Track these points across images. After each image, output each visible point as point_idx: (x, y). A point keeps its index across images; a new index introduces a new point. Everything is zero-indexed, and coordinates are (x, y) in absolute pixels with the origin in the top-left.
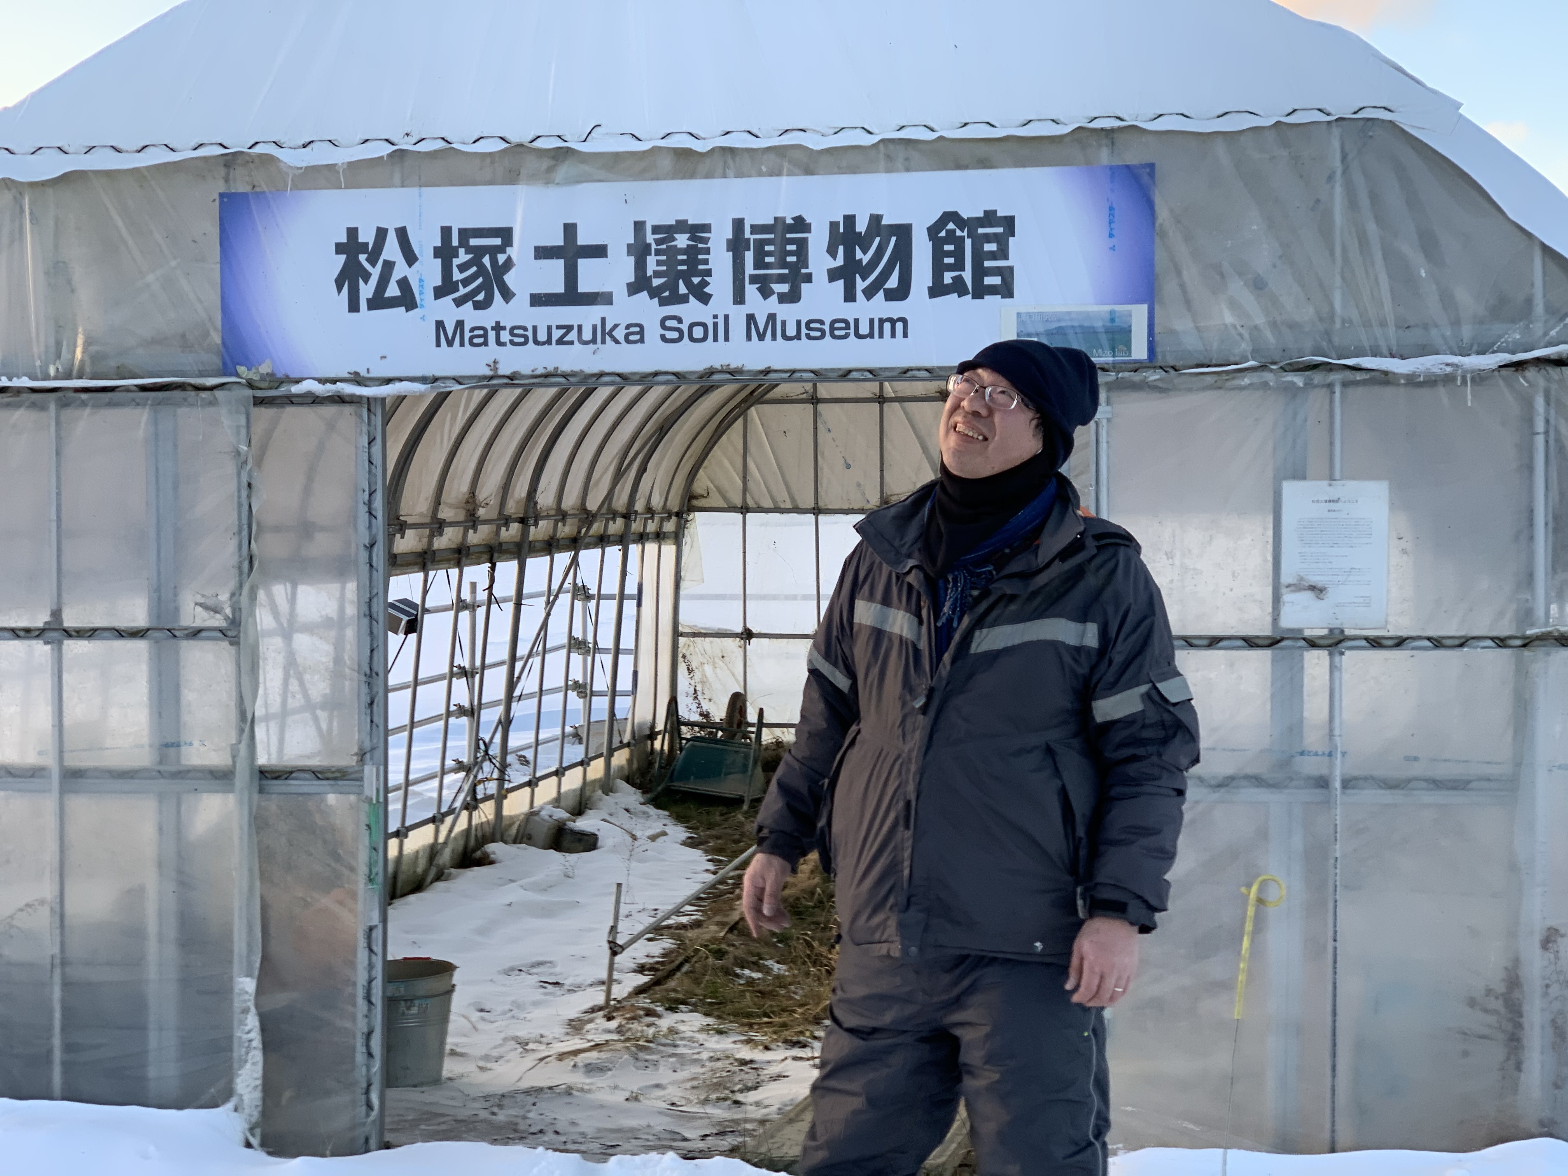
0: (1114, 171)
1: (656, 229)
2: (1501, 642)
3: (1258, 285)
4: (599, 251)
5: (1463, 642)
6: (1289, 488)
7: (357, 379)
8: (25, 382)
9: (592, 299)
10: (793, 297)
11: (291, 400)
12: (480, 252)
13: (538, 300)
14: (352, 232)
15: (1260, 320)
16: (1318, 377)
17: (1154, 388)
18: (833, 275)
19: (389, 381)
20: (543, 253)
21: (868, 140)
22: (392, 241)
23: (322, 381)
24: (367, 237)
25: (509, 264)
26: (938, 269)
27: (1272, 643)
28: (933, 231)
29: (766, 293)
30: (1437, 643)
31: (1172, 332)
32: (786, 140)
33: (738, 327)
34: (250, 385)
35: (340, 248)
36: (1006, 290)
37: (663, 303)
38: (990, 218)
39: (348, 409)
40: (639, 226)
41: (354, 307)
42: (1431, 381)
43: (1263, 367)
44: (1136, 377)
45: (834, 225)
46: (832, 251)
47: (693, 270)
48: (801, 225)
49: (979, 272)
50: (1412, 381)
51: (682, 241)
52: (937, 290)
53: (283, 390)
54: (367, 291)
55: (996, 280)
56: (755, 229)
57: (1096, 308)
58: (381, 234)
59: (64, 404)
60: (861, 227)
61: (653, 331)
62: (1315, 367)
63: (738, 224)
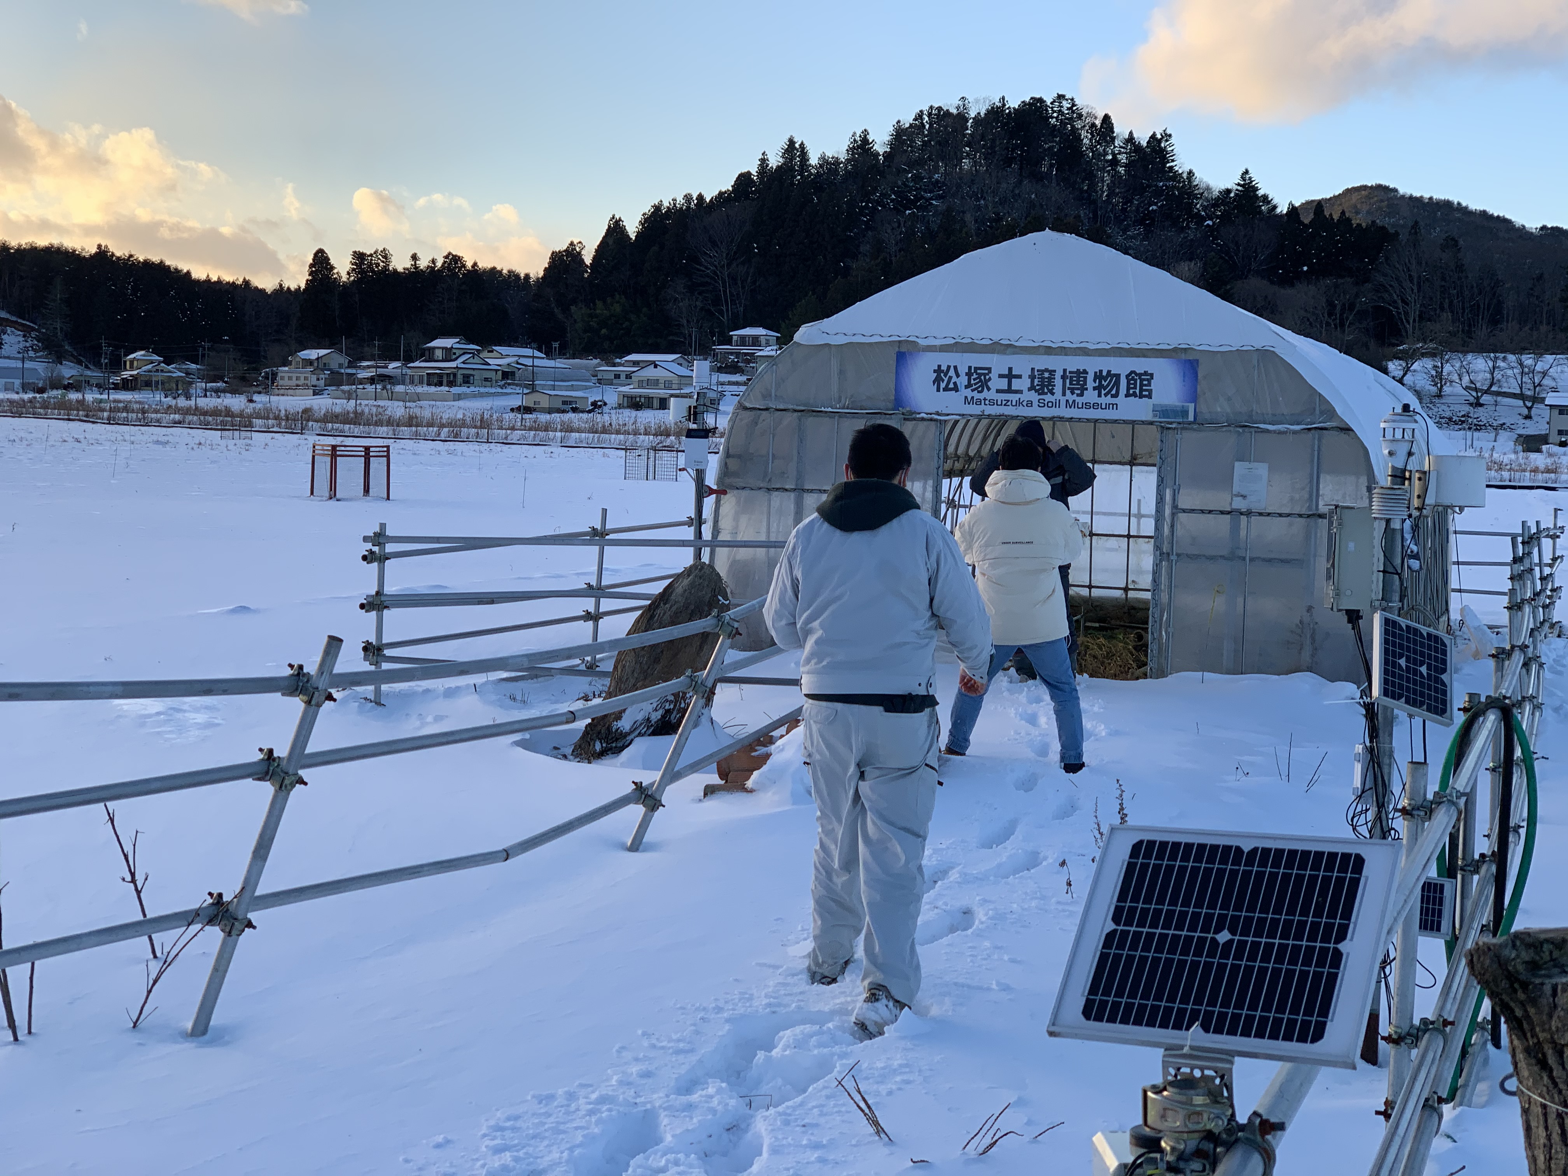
0: (1186, 361)
1: (1038, 371)
2: (1300, 516)
3: (1229, 399)
4: (1019, 377)
5: (1288, 515)
6: (1237, 464)
7: (938, 414)
8: (830, 409)
9: (1016, 392)
10: (1081, 395)
11: (915, 419)
12: (980, 375)
13: (998, 391)
14: (939, 366)
15: (1228, 410)
16: (1247, 429)
17: (1195, 430)
18: (1095, 388)
19: (948, 415)
20: (1001, 376)
21: (1108, 347)
22: (952, 369)
23: (927, 414)
24: (944, 368)
25: (990, 379)
26: (1128, 389)
27: (1229, 513)
28: (1127, 376)
29: (1073, 393)
30: (1280, 515)
31: (1201, 412)
32: (1082, 345)
33: (1063, 403)
34: (903, 414)
35: (935, 371)
36: (1150, 396)
37: (1039, 394)
38: (1146, 373)
39: (933, 423)
40: (1033, 369)
41: (938, 390)
42: (1280, 433)
43: (1229, 426)
44: (1190, 426)
45: (1096, 373)
46: (1095, 381)
47: (1050, 385)
48: (1085, 372)
49: (1141, 390)
50: (1275, 432)
51: (1046, 375)
52: (1127, 395)
53: (914, 416)
54: (943, 385)
55: (1147, 393)
56: (1070, 372)
57: (1177, 404)
58: (949, 367)
59: (840, 417)
60: (1104, 374)
61: (1035, 403)
62: (1246, 426)
63: (1065, 370)
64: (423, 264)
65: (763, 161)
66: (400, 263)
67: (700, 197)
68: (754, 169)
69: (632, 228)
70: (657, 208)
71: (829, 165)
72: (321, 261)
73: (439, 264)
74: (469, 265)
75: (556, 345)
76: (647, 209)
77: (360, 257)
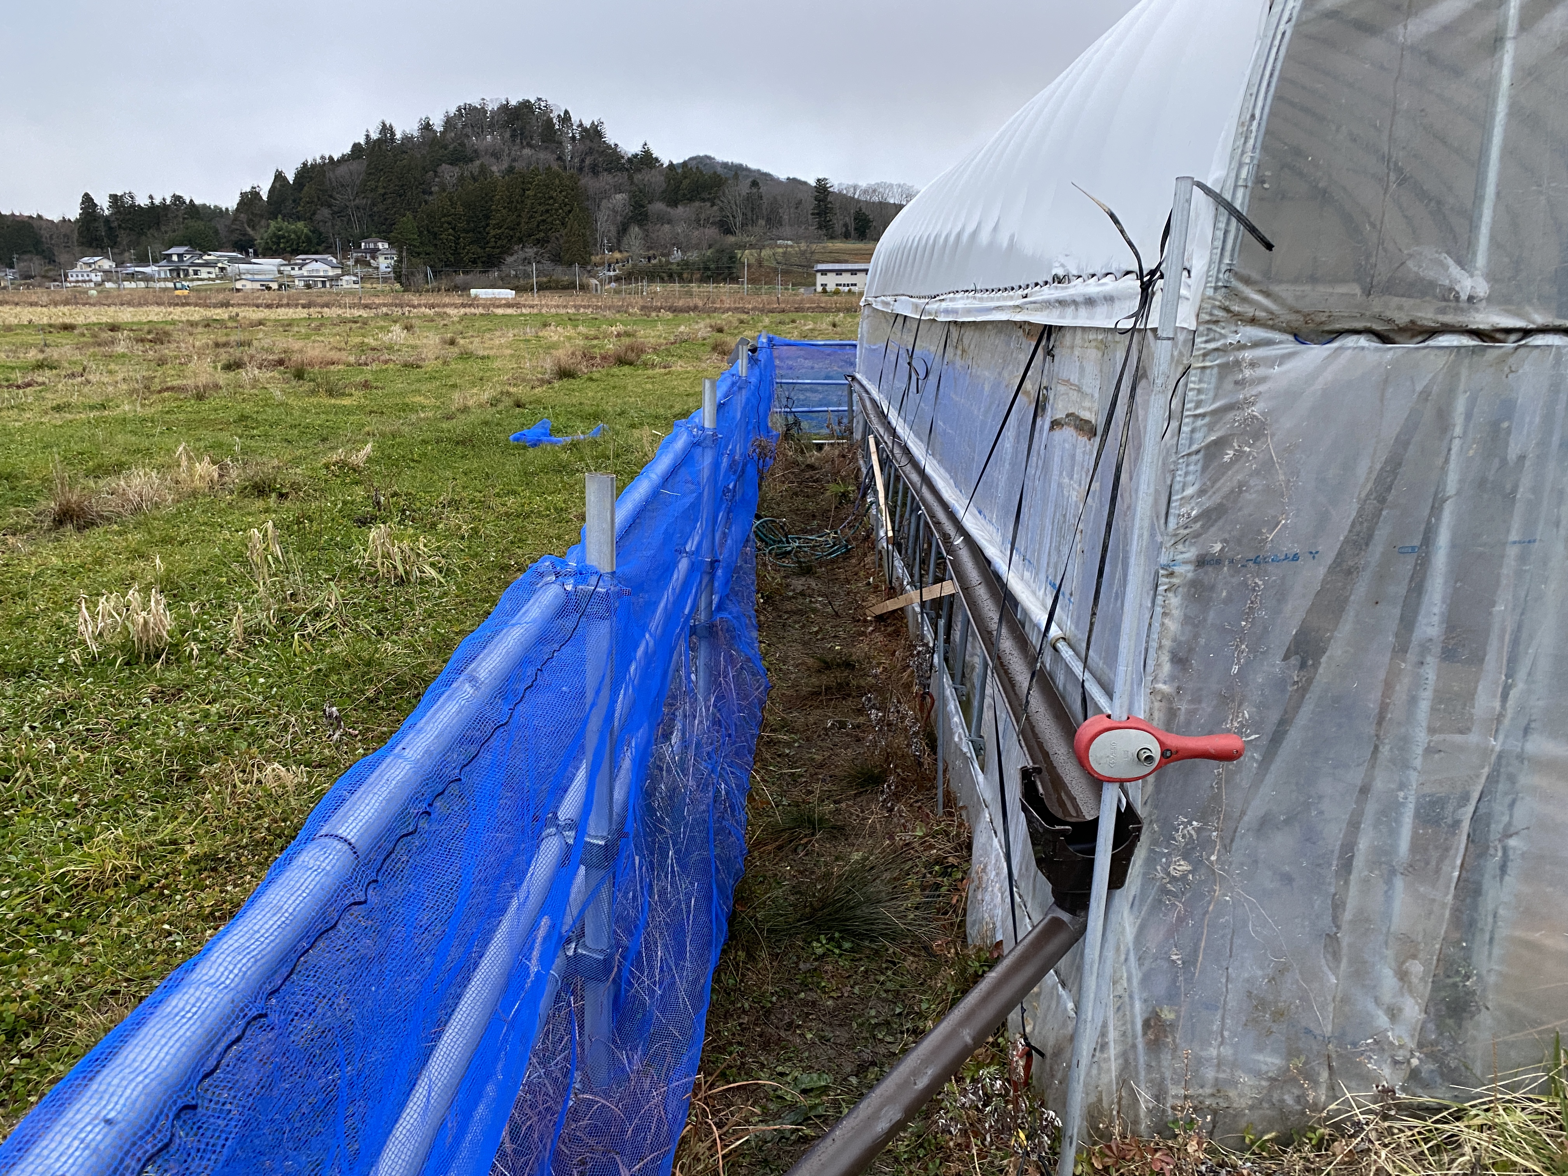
64: (157, 202)
65: (367, 136)
66: (142, 201)
67: (331, 158)
68: (362, 142)
69: (291, 178)
70: (305, 164)
71: (407, 139)
72: (88, 201)
73: (168, 202)
74: (188, 202)
75: (251, 250)
76: (299, 165)
77: (114, 198)
